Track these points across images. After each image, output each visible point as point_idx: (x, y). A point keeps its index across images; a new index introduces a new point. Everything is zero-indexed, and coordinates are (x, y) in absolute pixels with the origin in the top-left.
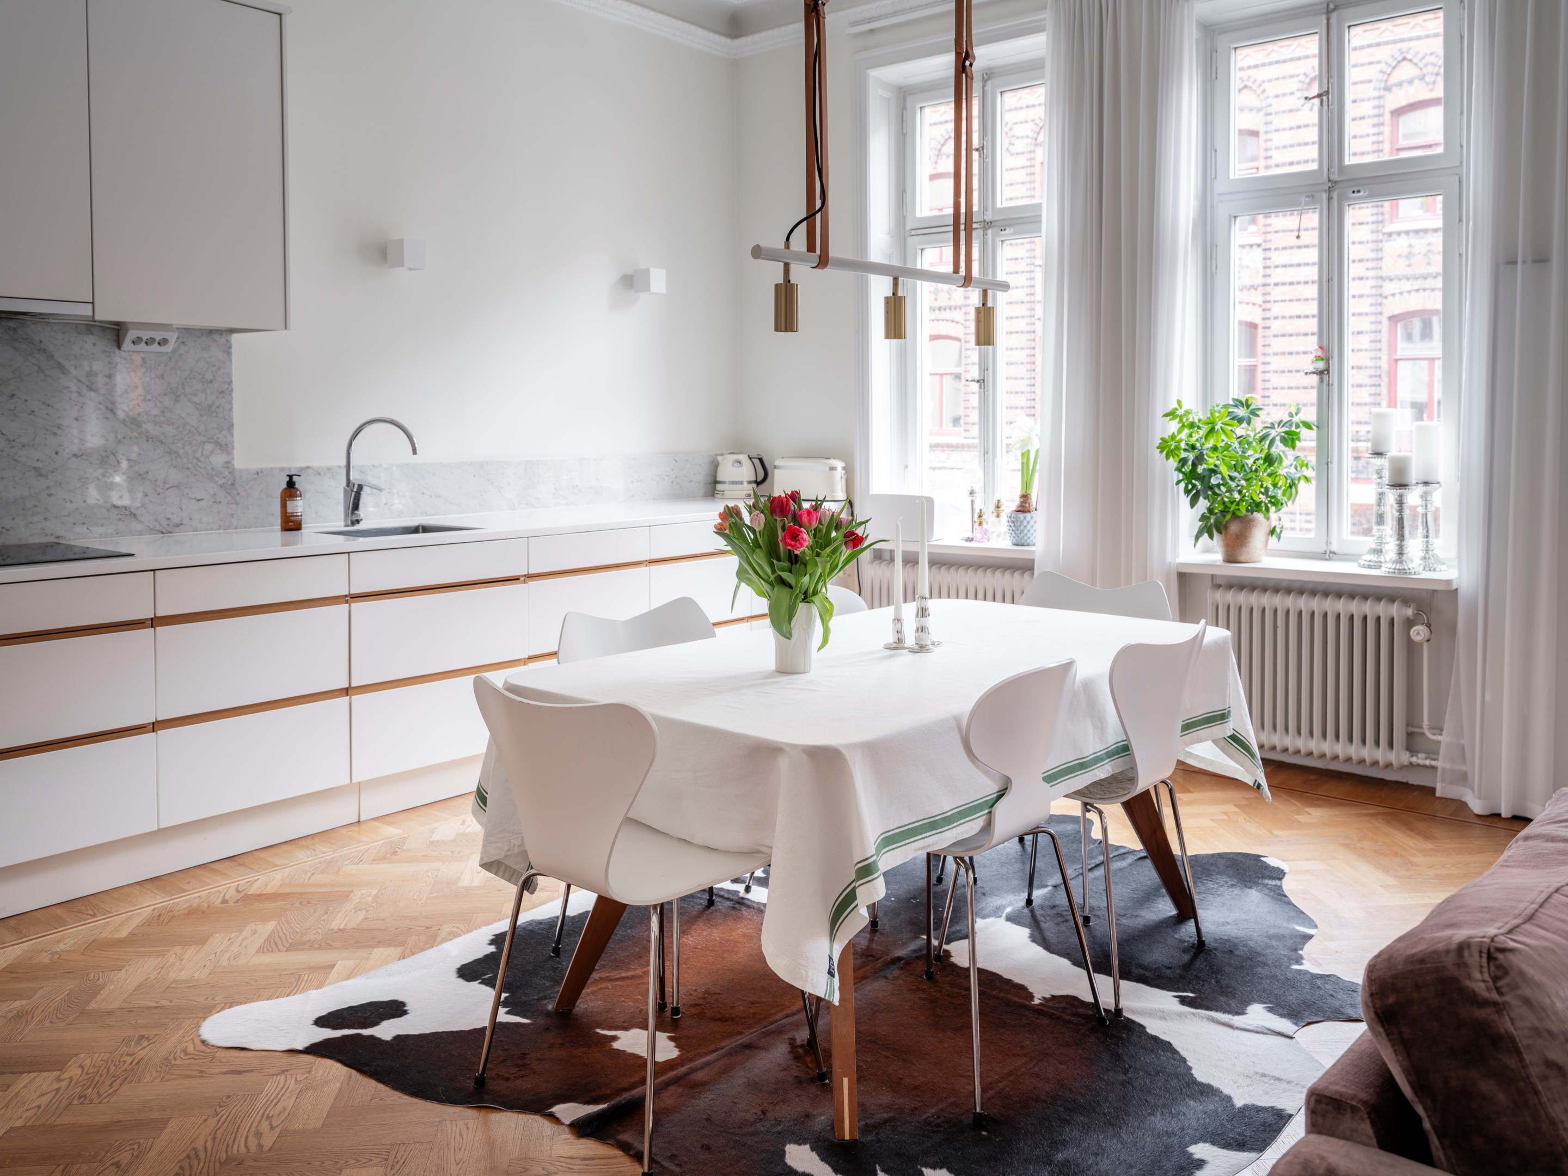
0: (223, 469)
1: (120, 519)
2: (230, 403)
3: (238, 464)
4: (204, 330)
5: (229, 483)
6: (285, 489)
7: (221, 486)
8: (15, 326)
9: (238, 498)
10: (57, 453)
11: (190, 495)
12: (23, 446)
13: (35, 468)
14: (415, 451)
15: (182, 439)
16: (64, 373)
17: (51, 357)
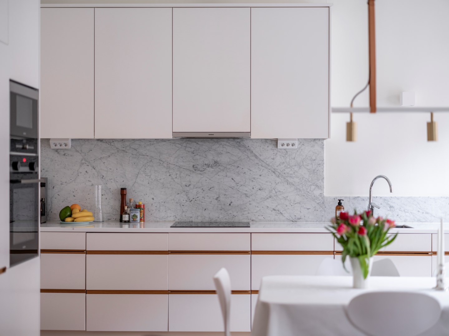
0: (319, 197)
1: (276, 215)
2: (323, 169)
3: (326, 194)
4: (312, 139)
5: (322, 202)
6: (338, 206)
7: (318, 204)
8: (239, 141)
9: (325, 209)
10: (253, 188)
12: (241, 185)
13: (245, 194)
14: (391, 191)
15: (302, 183)
16: (256, 158)
17: (252, 152)
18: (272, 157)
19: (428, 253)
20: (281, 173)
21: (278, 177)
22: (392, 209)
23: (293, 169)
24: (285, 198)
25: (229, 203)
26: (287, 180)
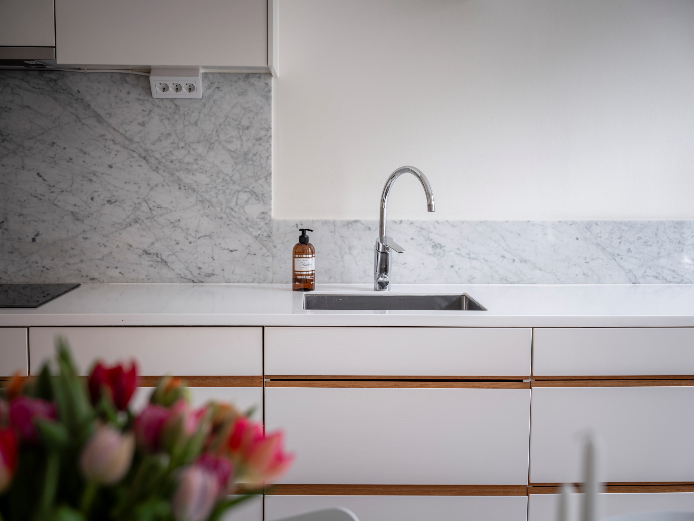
0: (259, 220)
1: (152, 266)
2: (268, 150)
3: (274, 214)
5: (265, 234)
6: (298, 245)
7: (256, 238)
8: (55, 78)
9: (275, 251)
10: (92, 199)
11: (223, 245)
12: (62, 191)
13: (72, 212)
14: (430, 208)
15: (216, 187)
16: (99, 122)
17: (88, 106)
18: (140, 120)
19: (522, 381)
20: (164, 161)
21: (156, 170)
22: (438, 251)
23: (194, 150)
24: (175, 224)
25: (33, 236)
26: (179, 179)
